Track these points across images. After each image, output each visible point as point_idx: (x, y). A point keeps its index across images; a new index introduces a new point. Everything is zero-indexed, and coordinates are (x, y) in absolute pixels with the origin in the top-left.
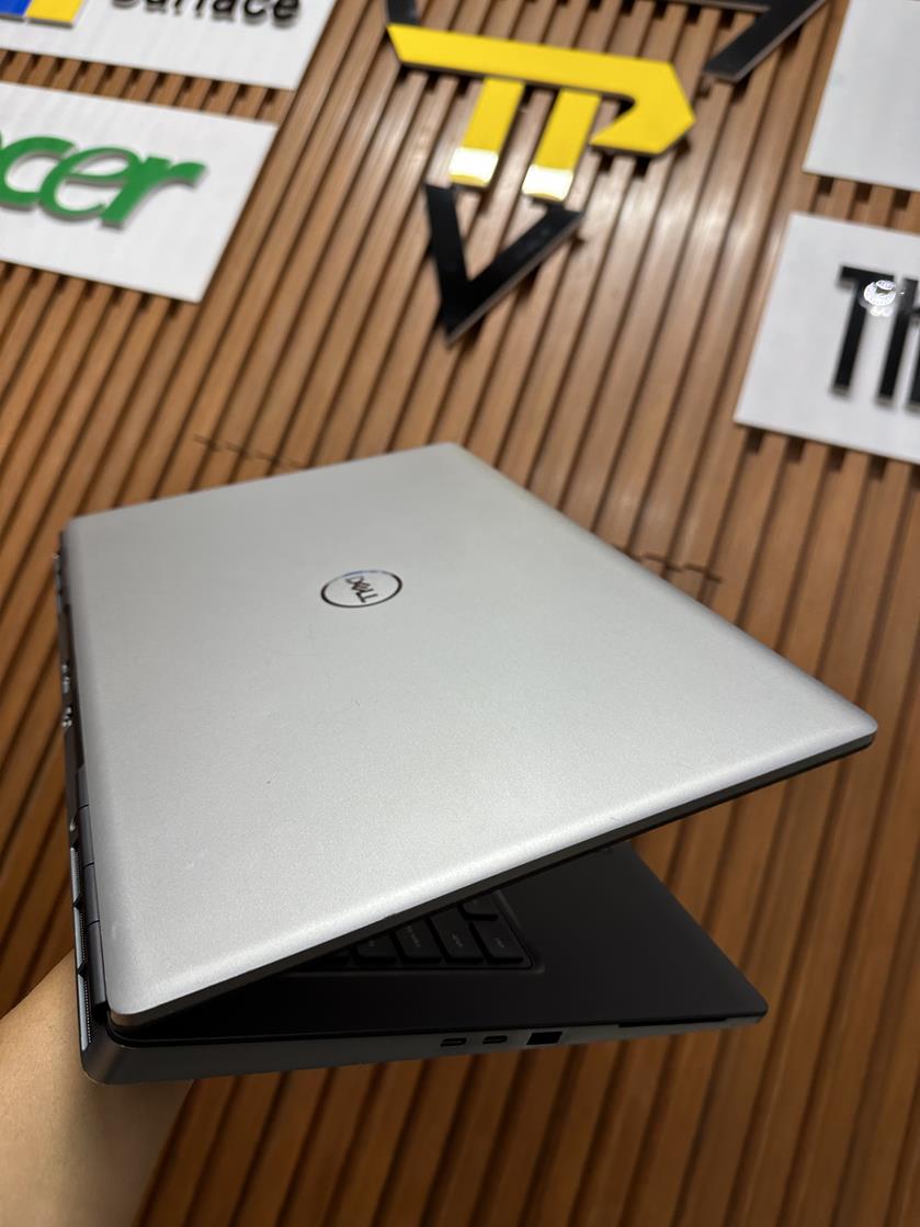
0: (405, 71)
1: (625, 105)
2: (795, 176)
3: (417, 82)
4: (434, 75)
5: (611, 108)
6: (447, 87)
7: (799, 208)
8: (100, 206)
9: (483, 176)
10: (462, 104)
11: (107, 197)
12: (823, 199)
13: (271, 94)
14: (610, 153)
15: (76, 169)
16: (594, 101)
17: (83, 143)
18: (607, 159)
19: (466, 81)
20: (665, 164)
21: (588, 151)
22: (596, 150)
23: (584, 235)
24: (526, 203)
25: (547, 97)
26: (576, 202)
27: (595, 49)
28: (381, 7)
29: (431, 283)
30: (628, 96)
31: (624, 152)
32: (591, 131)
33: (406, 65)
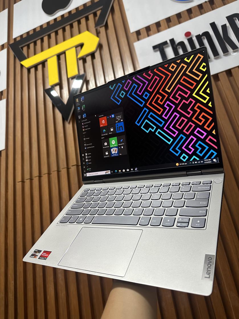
0: (29, 70)
1: (81, 45)
2: (130, 35)
3: (33, 70)
4: (36, 67)
5: (80, 48)
6: (40, 67)
7: (135, 41)
9: (57, 81)
10: (45, 69)
12: (140, 37)
13: (2, 93)
14: (85, 57)
18: (84, 59)
19: (43, 63)
20: (98, 52)
21: (78, 60)
22: (80, 59)
23: (88, 79)
24: (70, 80)
25: (63, 55)
26: (82, 72)
27: (69, 38)
28: (17, 60)
29: (57, 111)
30: (81, 43)
31: (87, 55)
32: (77, 56)
33: (28, 68)
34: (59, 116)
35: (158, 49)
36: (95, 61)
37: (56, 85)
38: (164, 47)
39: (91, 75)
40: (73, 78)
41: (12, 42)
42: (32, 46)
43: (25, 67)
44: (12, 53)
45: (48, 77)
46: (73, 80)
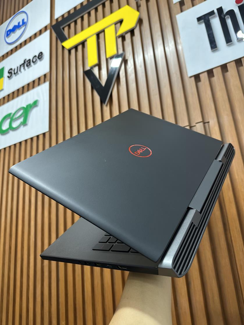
0: (70, 51)
1: (121, 22)
2: (172, 7)
3: (73, 51)
4: (76, 47)
5: (119, 24)
6: (80, 48)
7: (178, 13)
8: (21, 122)
9: (96, 61)
10: (85, 49)
11: (22, 120)
12: (183, 7)
13: (45, 75)
14: (124, 34)
15: (14, 118)
16: (113, 26)
17: (13, 112)
18: (123, 37)
19: (83, 43)
20: (138, 28)
21: (118, 38)
22: (119, 37)
23: (127, 58)
24: (109, 60)
25: (103, 34)
26: (121, 52)
27: (109, 15)
28: (59, 41)
29: (96, 94)
30: (121, 19)
31: (126, 33)
32: (116, 33)
33: (69, 49)
34: (97, 98)
35: (203, 21)
36: (134, 38)
37: (95, 66)
38: (210, 17)
39: (130, 54)
40: (112, 58)
41: (54, 23)
42: (72, 25)
43: (66, 49)
44: (54, 35)
45: (87, 58)
46: (111, 60)
